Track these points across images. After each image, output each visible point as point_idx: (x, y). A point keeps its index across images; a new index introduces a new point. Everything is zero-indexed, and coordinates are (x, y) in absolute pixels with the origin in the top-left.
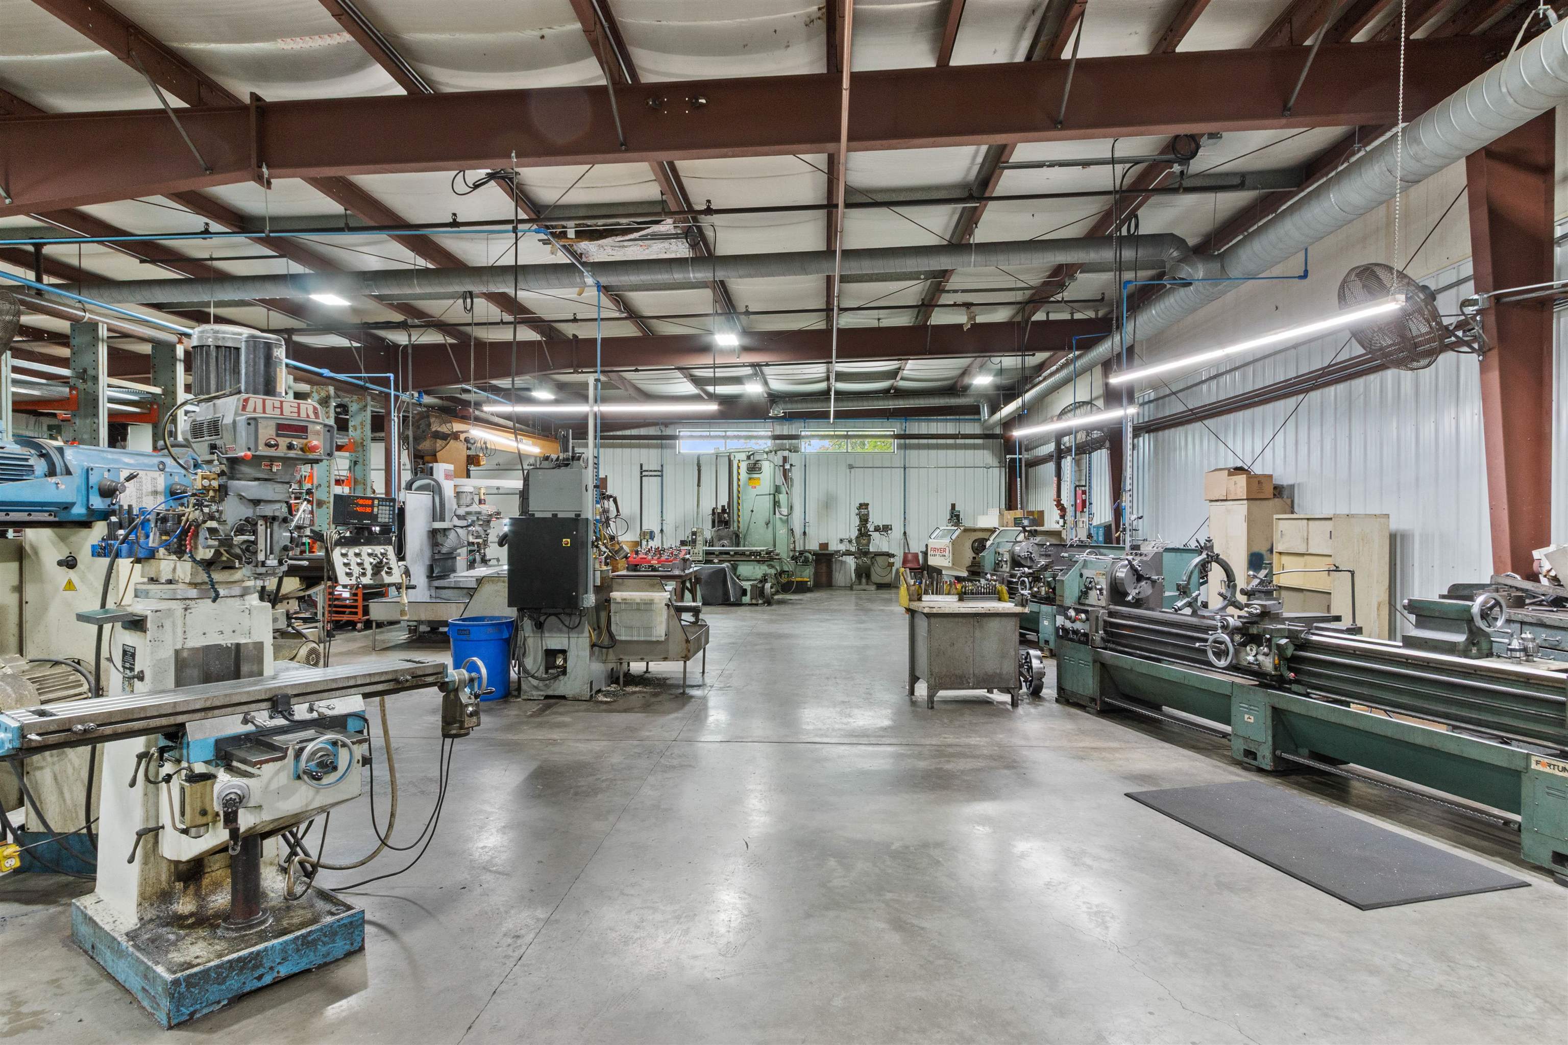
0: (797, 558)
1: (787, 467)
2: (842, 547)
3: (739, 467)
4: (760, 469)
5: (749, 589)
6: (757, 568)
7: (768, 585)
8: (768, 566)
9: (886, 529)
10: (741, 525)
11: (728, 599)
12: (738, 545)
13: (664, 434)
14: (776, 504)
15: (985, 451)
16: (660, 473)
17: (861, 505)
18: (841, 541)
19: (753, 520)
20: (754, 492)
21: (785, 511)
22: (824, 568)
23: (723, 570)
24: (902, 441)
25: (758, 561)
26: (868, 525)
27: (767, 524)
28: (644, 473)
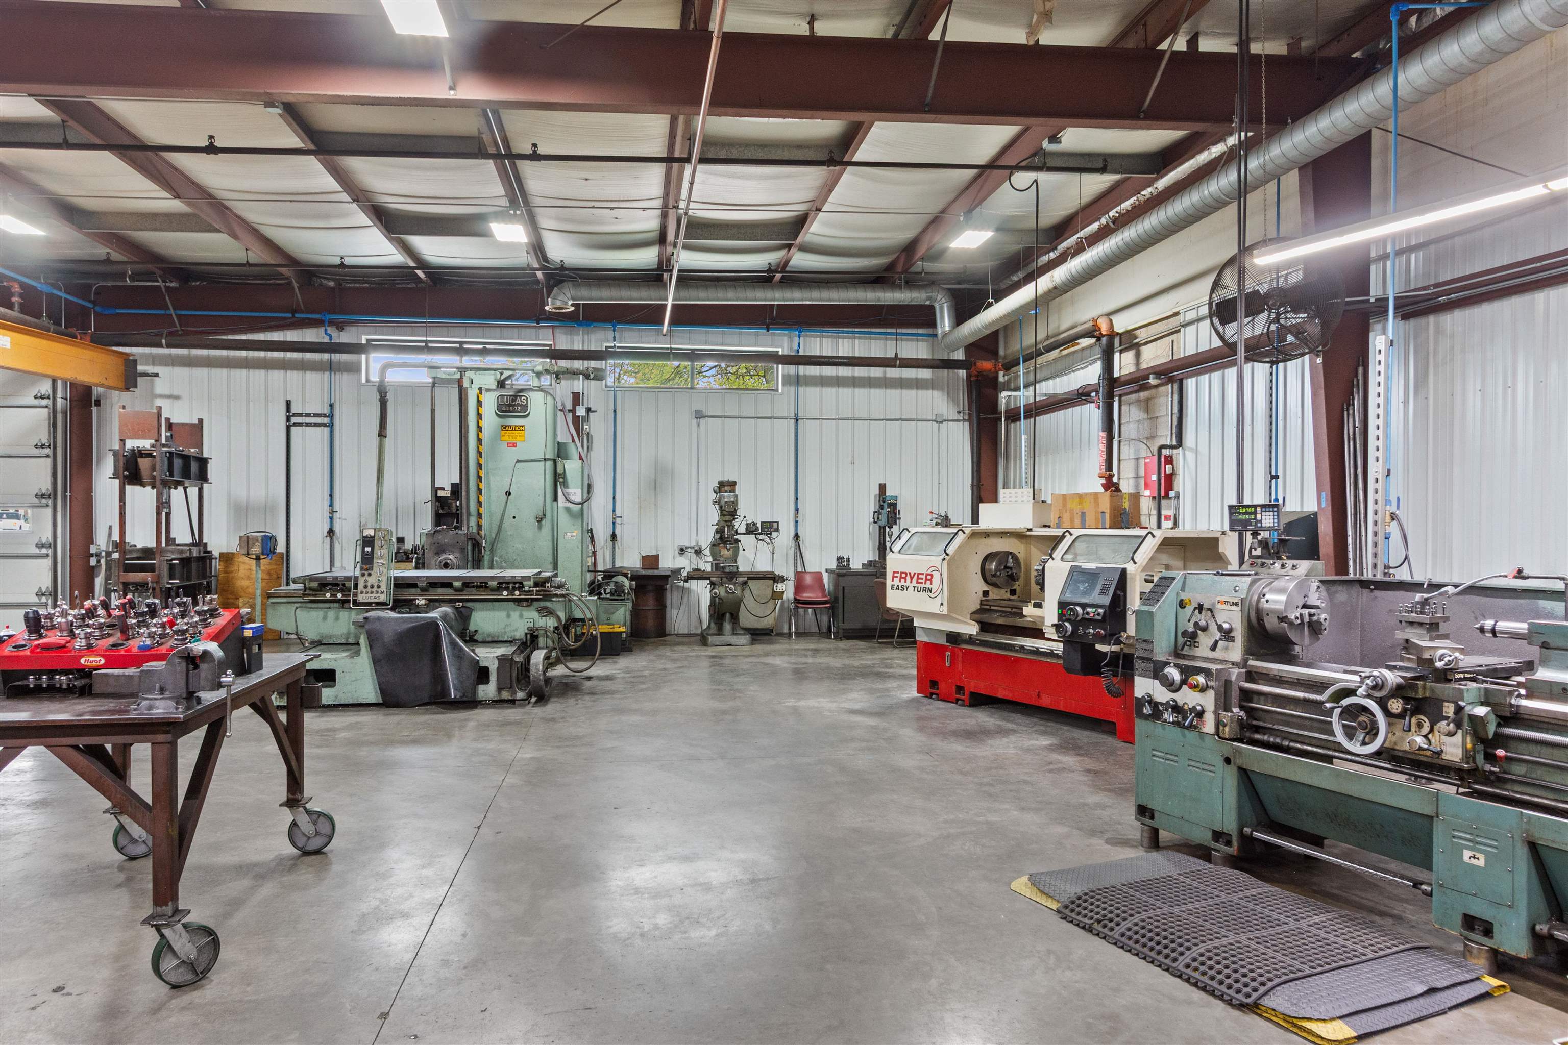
0: (600, 586)
1: (581, 411)
2: (685, 564)
3: (479, 403)
4: (525, 407)
5: (493, 667)
6: (515, 615)
7: (538, 657)
8: (539, 610)
9: (769, 529)
10: (485, 522)
11: (445, 691)
12: (477, 563)
13: (335, 340)
14: (558, 479)
15: (935, 393)
16: (328, 420)
17: (722, 484)
18: (682, 551)
19: (510, 512)
20: (511, 455)
21: (576, 494)
22: (650, 603)
23: (433, 625)
24: (792, 369)
25: (518, 601)
26: (736, 523)
27: (540, 520)
28: (294, 420)
